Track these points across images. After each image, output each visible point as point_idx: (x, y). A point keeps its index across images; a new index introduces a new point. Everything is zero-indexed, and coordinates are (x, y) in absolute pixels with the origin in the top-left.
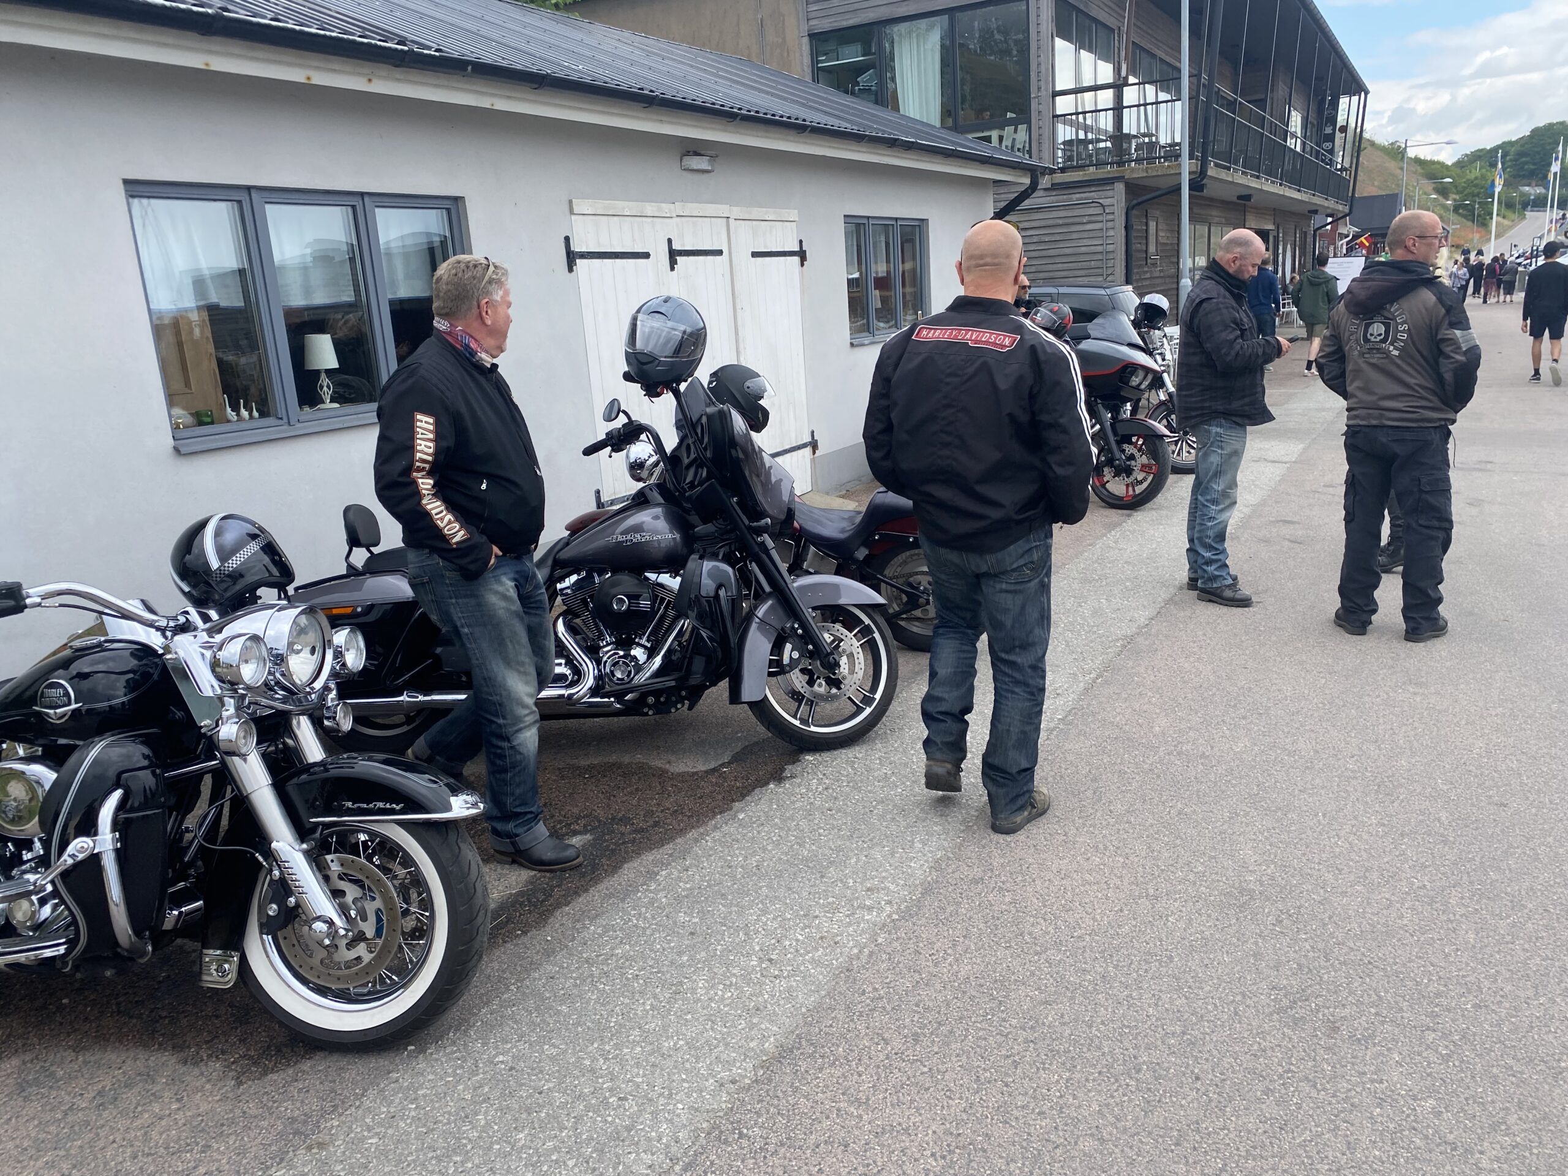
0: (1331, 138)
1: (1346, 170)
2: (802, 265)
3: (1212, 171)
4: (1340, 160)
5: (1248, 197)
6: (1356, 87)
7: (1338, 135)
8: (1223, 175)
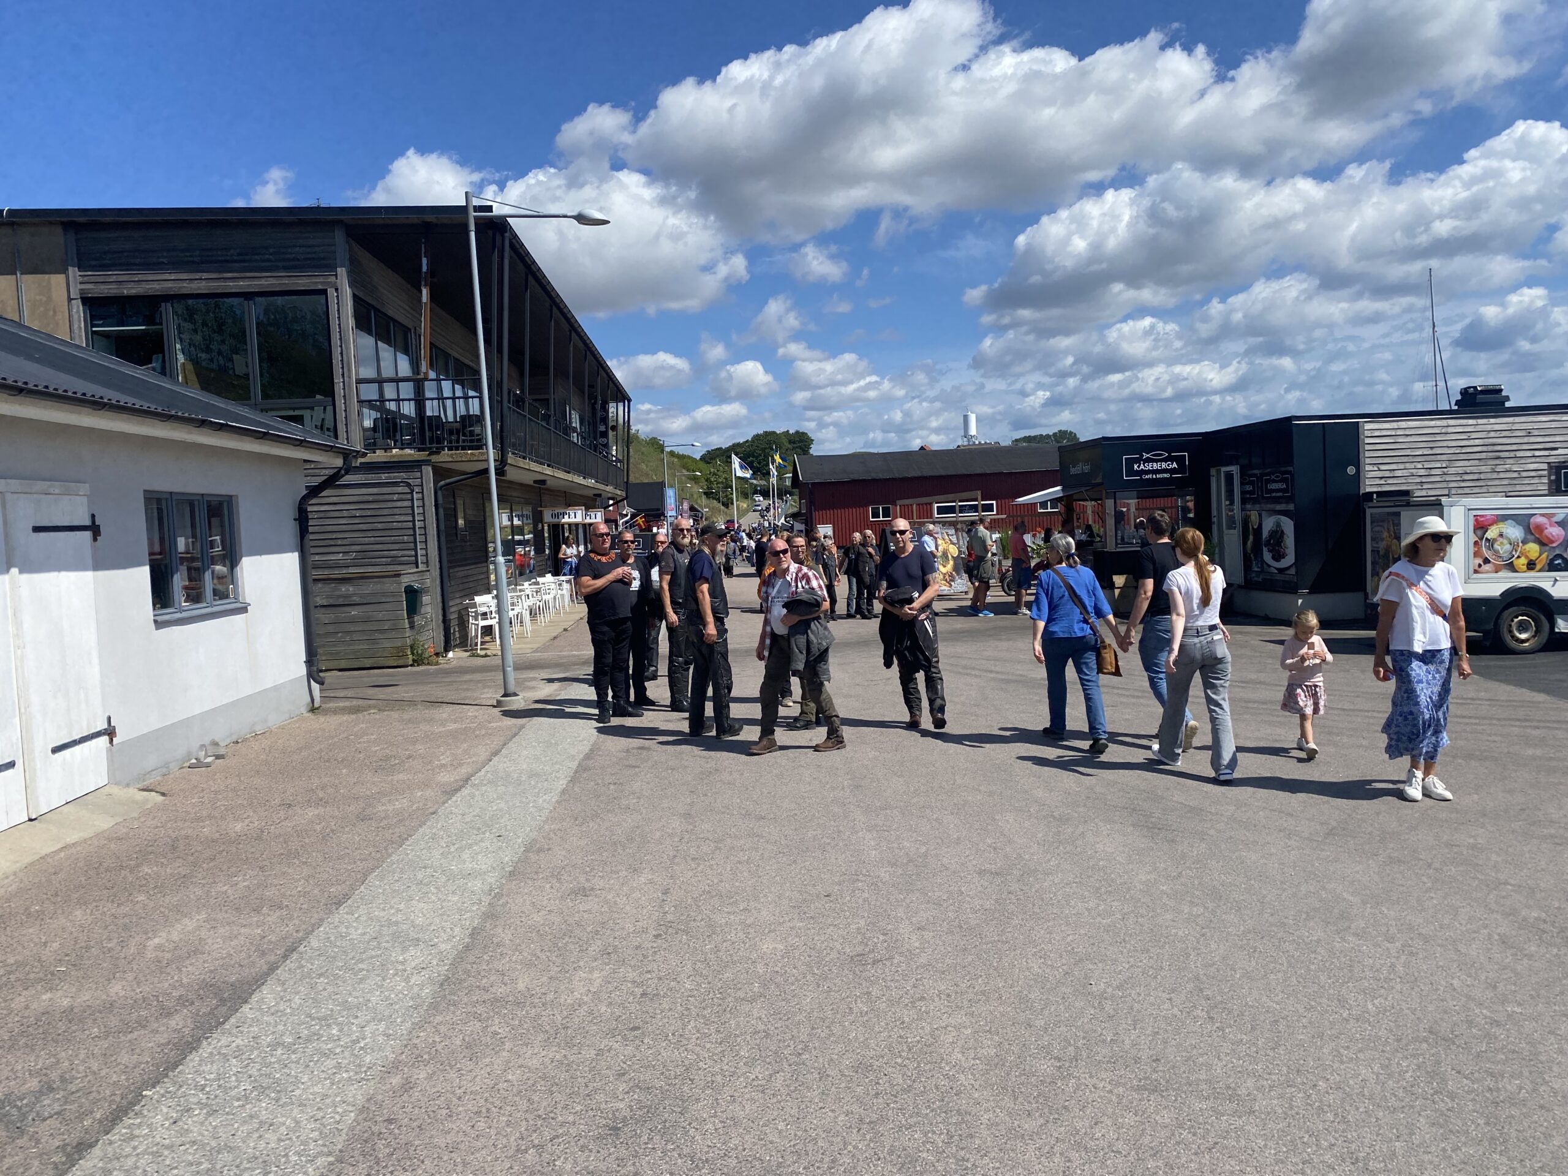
0: (605, 435)
1: (620, 461)
2: (95, 540)
3: (511, 459)
4: (614, 453)
5: (543, 482)
6: (621, 396)
7: (611, 433)
8: (521, 463)
